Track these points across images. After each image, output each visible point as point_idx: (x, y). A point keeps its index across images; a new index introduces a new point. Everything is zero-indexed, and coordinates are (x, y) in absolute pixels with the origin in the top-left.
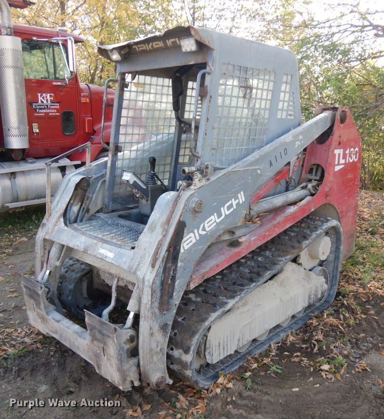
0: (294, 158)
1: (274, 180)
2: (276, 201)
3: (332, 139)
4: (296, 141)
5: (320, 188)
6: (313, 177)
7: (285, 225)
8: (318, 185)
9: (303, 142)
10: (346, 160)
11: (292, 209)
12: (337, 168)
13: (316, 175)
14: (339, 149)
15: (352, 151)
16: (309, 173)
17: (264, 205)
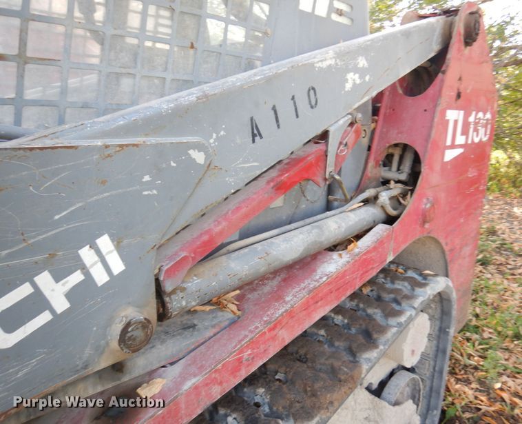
0: (341, 122)
1: (272, 184)
2: (283, 246)
3: (442, 81)
4: (349, 71)
5: (410, 202)
6: (392, 174)
7: (309, 315)
8: (404, 195)
9: (367, 78)
10: (467, 138)
11: (334, 265)
12: (450, 155)
13: (398, 169)
14: (457, 109)
15: (480, 119)
16: (385, 165)
17: (233, 265)
